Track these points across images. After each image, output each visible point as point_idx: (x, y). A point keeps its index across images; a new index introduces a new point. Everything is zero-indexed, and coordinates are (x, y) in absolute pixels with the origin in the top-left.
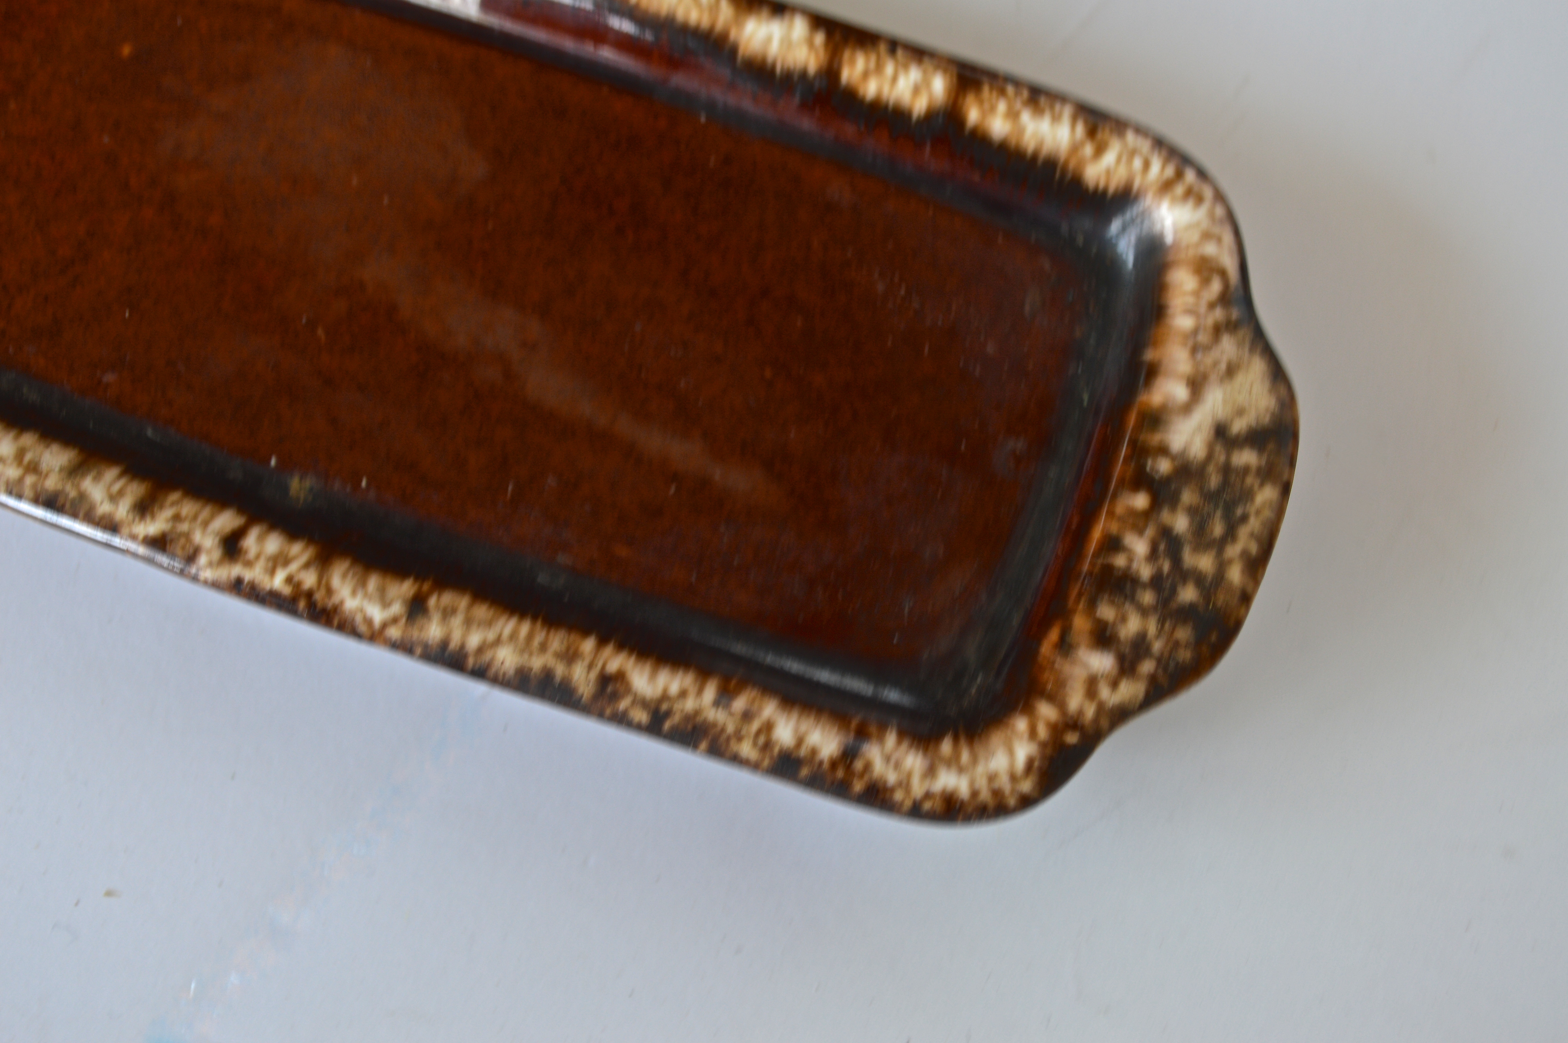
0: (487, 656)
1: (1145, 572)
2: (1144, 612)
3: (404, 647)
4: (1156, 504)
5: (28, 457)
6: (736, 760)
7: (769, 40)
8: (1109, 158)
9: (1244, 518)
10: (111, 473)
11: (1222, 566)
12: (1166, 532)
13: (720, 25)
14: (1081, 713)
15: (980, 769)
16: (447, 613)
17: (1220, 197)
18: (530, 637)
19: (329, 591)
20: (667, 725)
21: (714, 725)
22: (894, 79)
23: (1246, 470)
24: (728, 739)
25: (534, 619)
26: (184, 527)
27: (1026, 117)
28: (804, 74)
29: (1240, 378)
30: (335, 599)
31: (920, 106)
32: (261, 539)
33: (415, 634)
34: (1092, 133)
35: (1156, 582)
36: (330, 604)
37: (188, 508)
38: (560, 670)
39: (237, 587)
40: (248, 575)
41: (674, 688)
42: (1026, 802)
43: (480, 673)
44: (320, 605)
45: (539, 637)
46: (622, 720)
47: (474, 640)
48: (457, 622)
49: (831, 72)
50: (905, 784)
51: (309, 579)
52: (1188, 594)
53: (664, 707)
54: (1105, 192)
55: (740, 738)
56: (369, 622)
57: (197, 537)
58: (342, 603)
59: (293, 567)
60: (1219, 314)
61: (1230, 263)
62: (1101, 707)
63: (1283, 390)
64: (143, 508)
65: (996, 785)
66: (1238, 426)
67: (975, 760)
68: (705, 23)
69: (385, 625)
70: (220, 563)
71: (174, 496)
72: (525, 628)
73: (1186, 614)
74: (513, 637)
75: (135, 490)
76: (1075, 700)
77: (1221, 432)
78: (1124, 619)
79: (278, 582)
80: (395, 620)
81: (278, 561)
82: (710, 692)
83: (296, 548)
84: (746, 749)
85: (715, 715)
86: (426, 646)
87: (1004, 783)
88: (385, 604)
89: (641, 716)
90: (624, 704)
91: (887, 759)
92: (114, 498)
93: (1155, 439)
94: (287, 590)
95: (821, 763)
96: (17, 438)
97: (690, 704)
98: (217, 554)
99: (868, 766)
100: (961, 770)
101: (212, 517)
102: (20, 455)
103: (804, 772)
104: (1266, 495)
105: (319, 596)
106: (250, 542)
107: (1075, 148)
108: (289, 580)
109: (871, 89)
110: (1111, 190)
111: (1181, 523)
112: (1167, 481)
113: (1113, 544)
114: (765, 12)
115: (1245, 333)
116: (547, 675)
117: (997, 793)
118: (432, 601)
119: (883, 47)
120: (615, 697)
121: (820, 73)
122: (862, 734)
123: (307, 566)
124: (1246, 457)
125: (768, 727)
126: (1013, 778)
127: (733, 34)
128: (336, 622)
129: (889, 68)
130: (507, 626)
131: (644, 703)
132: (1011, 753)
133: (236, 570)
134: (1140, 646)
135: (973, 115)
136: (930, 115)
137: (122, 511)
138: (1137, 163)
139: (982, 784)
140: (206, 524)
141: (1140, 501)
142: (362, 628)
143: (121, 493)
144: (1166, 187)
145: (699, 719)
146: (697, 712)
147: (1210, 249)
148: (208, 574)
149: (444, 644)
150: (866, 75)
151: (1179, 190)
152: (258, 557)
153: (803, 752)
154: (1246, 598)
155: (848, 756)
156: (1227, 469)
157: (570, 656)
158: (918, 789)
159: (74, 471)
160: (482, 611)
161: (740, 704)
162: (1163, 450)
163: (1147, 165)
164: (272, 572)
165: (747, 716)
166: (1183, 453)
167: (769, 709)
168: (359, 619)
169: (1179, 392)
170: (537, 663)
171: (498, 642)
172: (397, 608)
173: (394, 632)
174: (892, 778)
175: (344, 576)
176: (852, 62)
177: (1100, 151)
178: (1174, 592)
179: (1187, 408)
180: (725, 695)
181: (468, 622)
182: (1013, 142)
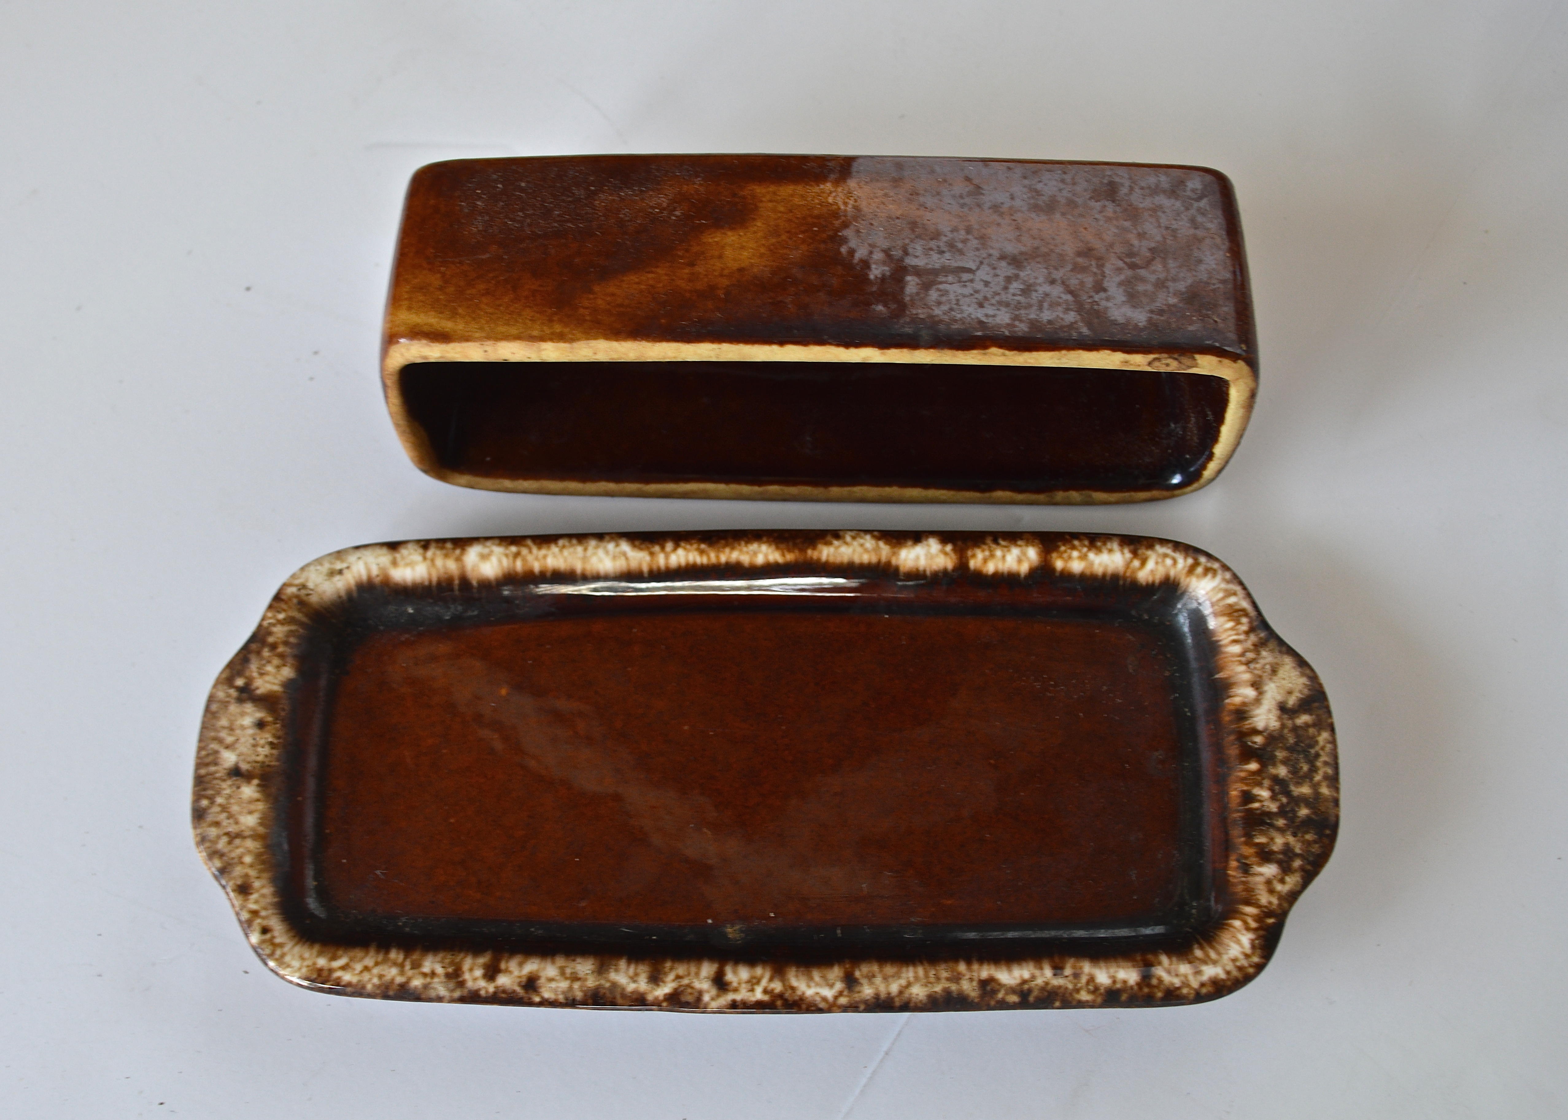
0: (906, 995)
1: (1273, 807)
2: (1282, 831)
3: (852, 1007)
4: (1264, 765)
5: (568, 971)
6: (1081, 1005)
7: (917, 558)
8: (1150, 565)
9: (1317, 755)
10: (623, 964)
11: (1315, 786)
12: (1276, 779)
13: (884, 559)
14: (1270, 903)
15: (1225, 958)
16: (871, 977)
17: (1225, 568)
18: (927, 976)
19: (793, 989)
20: (1031, 999)
21: (1060, 987)
22: (1004, 557)
23: (1307, 726)
24: (1071, 994)
25: (922, 963)
26: (686, 981)
27: (1091, 556)
28: (945, 572)
29: (1281, 673)
30: (799, 993)
31: (1024, 569)
32: (735, 972)
33: (857, 997)
34: (1135, 553)
35: (1282, 812)
36: (797, 998)
37: (681, 969)
38: (954, 987)
39: (734, 1006)
40: (738, 997)
41: (1026, 974)
42: (1260, 968)
43: (906, 1007)
44: (790, 999)
45: (932, 973)
46: (1003, 1005)
47: (894, 988)
48: (878, 980)
49: (962, 565)
50: (1186, 984)
51: (777, 986)
52: (1304, 812)
53: (1026, 987)
54: (1153, 584)
55: (1078, 991)
56: (824, 999)
57: (697, 985)
58: (803, 994)
59: (764, 982)
60: (1253, 638)
61: (1245, 604)
62: (1281, 897)
63: (1308, 672)
64: (655, 979)
65: (1238, 964)
66: (1292, 701)
67: (1219, 954)
68: (874, 560)
69: (836, 998)
70: (718, 996)
71: (668, 964)
72: (920, 971)
73: (1307, 823)
74: (917, 978)
75: (643, 971)
76: (1264, 898)
77: (1282, 708)
78: (1272, 839)
79: (759, 995)
80: (840, 994)
81: (753, 982)
82: (1048, 972)
83: (759, 971)
84: (1084, 996)
85: (1057, 982)
86: (865, 1002)
87: (1244, 962)
88: (831, 986)
89: (1014, 998)
90: (1000, 995)
91: (1169, 972)
92: (634, 979)
93: (1247, 725)
94: (766, 998)
95: (1132, 987)
96: (553, 963)
97: (1040, 981)
98: (714, 992)
99: (1160, 981)
100: (1215, 963)
101: (699, 969)
102: (562, 973)
103: (1124, 997)
104: (1325, 735)
105: (787, 995)
106: (730, 976)
107: (1128, 565)
108: (765, 991)
109: (990, 568)
110: (1157, 581)
111: (1282, 771)
112: (1263, 748)
113: (1247, 797)
114: (910, 543)
115: (1272, 644)
116: (947, 992)
117: (1240, 969)
118: (857, 974)
119: (989, 541)
120: (994, 992)
121: (955, 569)
122: (1148, 965)
123: (771, 979)
124: (1304, 719)
125: (1091, 979)
126: (1247, 956)
127: (894, 561)
128: (804, 1006)
129: (999, 553)
130: (909, 973)
131: (1012, 990)
132: (1238, 942)
133: (730, 997)
134: (1288, 850)
135: (1059, 564)
136: (1033, 572)
137: (642, 985)
138: (1169, 562)
139: (1230, 967)
140: (697, 974)
141: (1253, 766)
142: (822, 1005)
143: (636, 974)
144: (1191, 570)
145: (1049, 987)
146: (1047, 984)
147: (1232, 600)
148: (714, 1005)
149: (877, 996)
150: (985, 561)
151: (1200, 570)
152: (739, 984)
153: (1118, 986)
154: (1336, 802)
155: (1146, 978)
156: (1295, 729)
157: (956, 978)
158: (1195, 984)
159: (601, 970)
160: (889, 970)
161: (1068, 971)
162: (1255, 732)
163: (1175, 562)
164: (752, 990)
165: (1076, 976)
166: (1266, 729)
167: (1087, 967)
168: (818, 999)
169: (1250, 693)
170: (938, 988)
171: (909, 985)
172: (839, 986)
173: (843, 1001)
174: (1177, 982)
175: (797, 976)
176: (974, 556)
177: (1144, 562)
178: (1294, 812)
179: (1258, 701)
180: (1058, 969)
181: (885, 978)
182: (1088, 572)
